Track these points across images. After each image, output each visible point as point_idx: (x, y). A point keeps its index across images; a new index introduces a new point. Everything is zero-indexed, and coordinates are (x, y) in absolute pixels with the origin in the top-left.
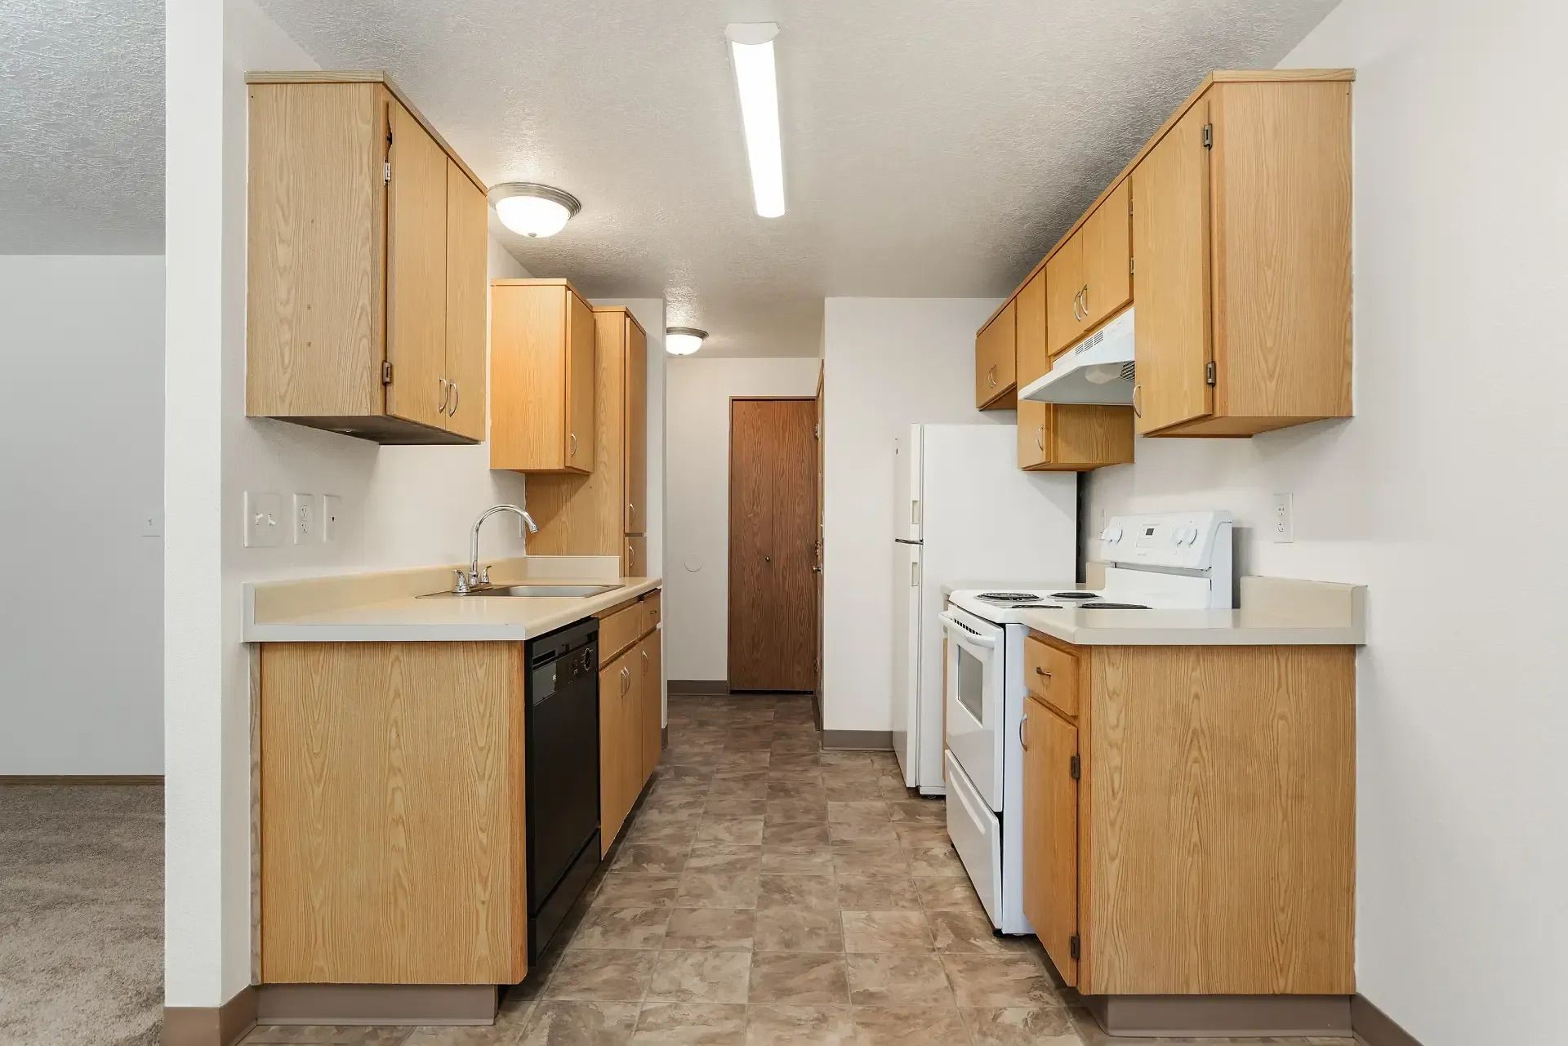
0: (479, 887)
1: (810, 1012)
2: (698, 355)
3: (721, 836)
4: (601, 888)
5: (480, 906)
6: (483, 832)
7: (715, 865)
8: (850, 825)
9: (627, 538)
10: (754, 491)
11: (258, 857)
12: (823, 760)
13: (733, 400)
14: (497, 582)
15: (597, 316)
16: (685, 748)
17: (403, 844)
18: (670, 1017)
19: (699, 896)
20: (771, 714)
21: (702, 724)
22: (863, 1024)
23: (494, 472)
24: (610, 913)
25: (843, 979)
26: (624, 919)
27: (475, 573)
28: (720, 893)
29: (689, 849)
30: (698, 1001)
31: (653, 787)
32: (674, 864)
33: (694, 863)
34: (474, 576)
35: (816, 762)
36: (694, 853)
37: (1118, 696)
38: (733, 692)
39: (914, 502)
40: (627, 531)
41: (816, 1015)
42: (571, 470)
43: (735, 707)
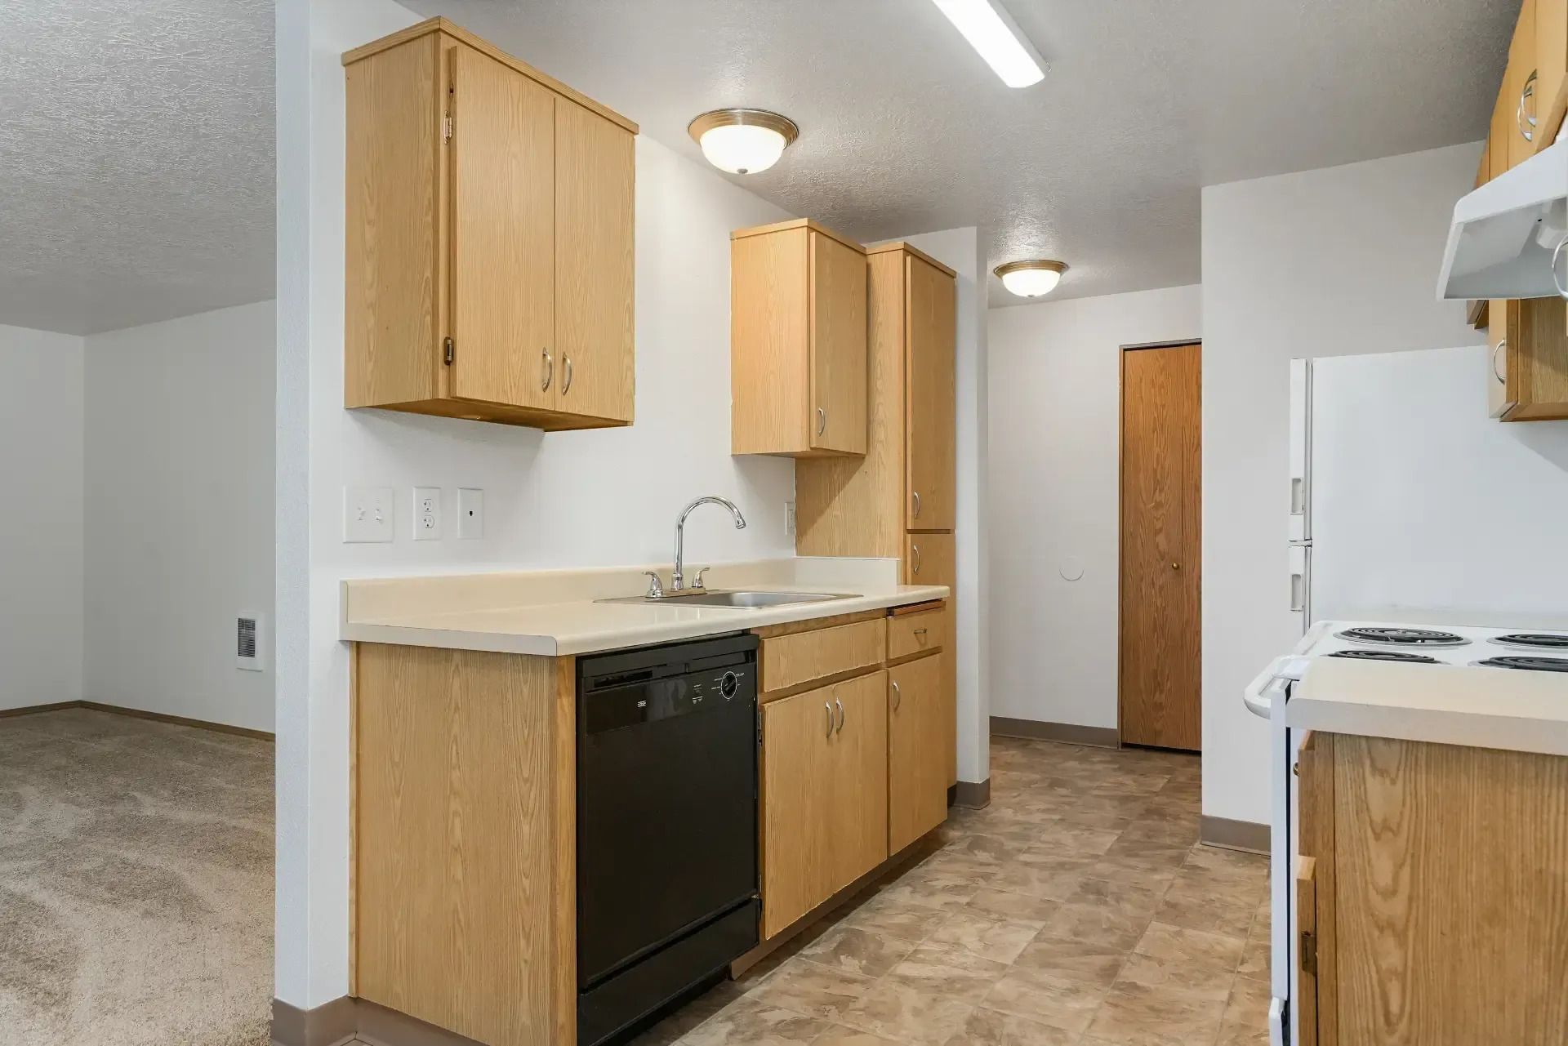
0: (523, 942)
2: (1057, 296)
3: (965, 940)
4: (771, 975)
5: (523, 964)
6: (527, 878)
7: (928, 979)
8: (1161, 963)
9: (909, 536)
10: (1155, 471)
11: (354, 863)
12: (1191, 859)
13: (1125, 350)
14: (711, 585)
15: (871, 259)
16: (1008, 814)
17: (459, 876)
19: (876, 1016)
20: (1160, 782)
21: (1054, 784)
23: (738, 458)
24: (756, 1010)
26: (766, 1021)
27: (679, 575)
28: (907, 1017)
29: (911, 949)
31: (929, 858)
32: (879, 964)
33: (905, 969)
34: (678, 579)
35: (1178, 860)
36: (912, 957)
37: (1396, 833)
38: (1125, 745)
39: (1296, 481)
40: (909, 527)
42: (820, 453)
43: (1116, 766)
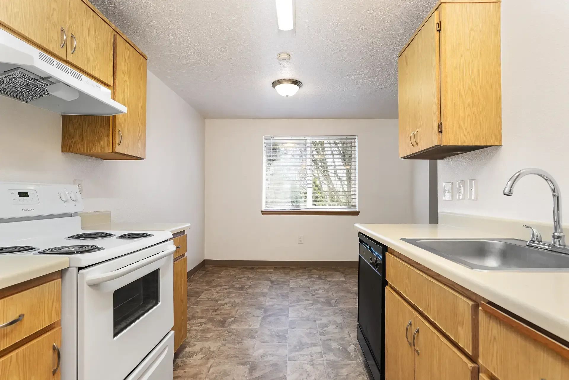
1: (266, 359)
18: (313, 356)
22: (250, 355)
25: (251, 370)
30: (305, 362)
41: (264, 357)
